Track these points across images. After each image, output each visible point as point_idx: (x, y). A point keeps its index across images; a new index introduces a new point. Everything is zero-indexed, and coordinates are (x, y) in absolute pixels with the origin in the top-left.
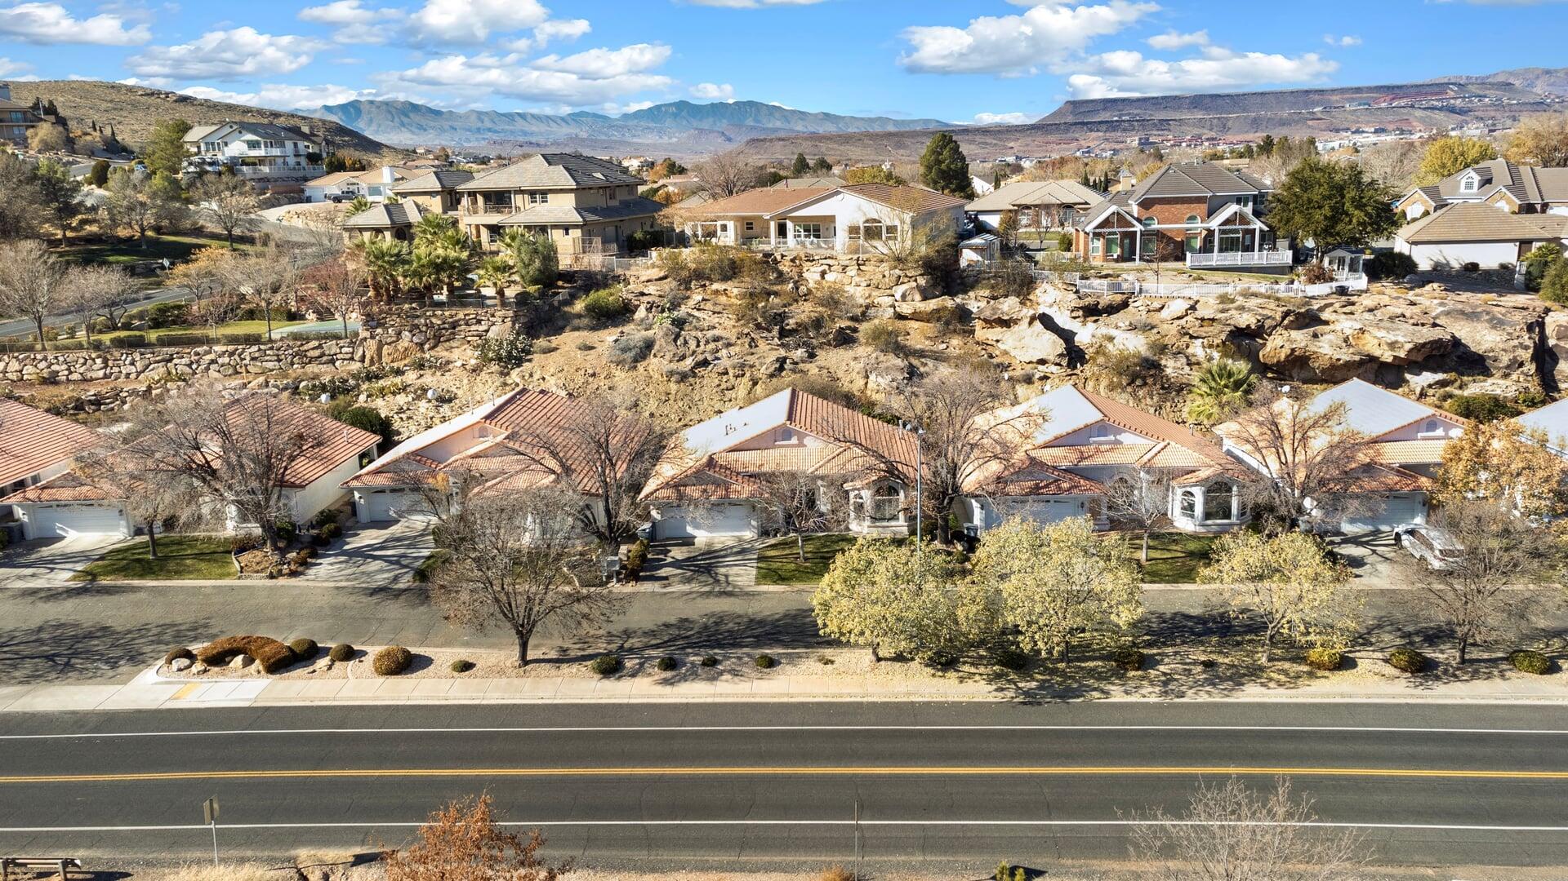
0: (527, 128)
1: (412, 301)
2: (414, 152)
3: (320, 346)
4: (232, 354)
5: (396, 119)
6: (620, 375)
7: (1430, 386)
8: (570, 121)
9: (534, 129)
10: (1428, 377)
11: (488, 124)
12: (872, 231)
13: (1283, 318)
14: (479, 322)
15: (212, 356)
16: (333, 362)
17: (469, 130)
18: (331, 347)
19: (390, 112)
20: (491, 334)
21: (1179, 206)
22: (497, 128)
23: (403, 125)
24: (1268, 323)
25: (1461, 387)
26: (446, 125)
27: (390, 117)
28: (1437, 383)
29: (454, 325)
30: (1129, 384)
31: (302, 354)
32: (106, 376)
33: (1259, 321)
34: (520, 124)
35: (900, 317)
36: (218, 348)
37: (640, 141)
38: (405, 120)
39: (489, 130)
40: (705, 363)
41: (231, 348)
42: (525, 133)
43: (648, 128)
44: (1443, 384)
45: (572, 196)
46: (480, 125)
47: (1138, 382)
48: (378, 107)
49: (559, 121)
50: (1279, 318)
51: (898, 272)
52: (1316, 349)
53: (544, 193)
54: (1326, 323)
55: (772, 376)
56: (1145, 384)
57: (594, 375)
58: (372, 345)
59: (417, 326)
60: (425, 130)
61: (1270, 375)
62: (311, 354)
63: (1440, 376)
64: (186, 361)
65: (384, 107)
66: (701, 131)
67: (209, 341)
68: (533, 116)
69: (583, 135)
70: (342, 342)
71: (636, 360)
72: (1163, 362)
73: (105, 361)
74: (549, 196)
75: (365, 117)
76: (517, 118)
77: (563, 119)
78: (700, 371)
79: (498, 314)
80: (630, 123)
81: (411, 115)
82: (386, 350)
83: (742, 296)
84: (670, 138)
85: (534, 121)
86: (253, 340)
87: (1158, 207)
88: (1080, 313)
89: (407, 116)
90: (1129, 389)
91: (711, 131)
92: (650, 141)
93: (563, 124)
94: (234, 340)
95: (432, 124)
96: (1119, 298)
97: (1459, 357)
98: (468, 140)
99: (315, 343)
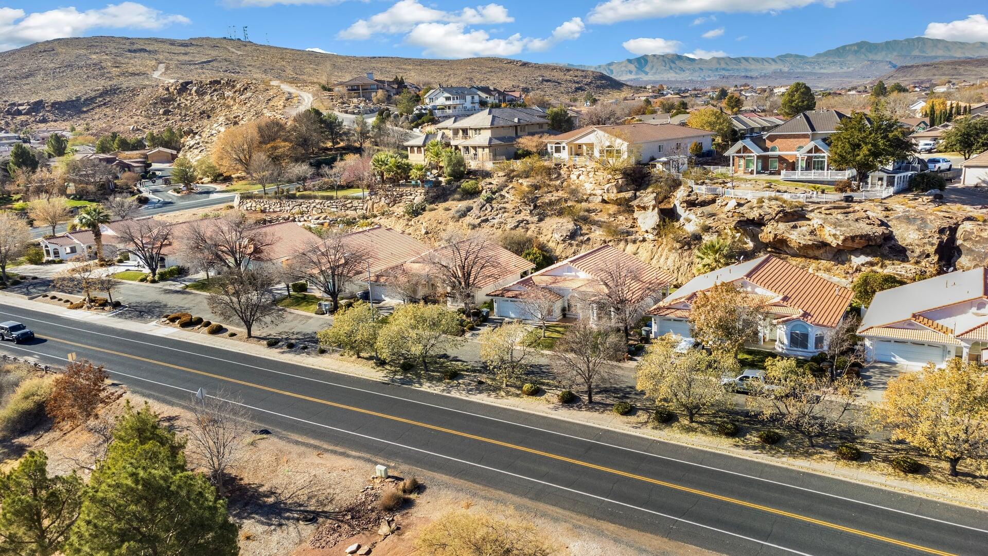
0: (749, 67)
1: (391, 183)
2: (645, 88)
3: (351, 203)
4: (321, 204)
5: (668, 65)
6: (451, 223)
7: (863, 265)
8: (777, 61)
9: (753, 67)
10: (863, 259)
11: (723, 66)
12: (609, 151)
13: (777, 215)
14: (411, 194)
15: (314, 204)
16: (355, 210)
17: (711, 70)
18: (355, 203)
19: (664, 61)
20: (415, 201)
21: (792, 140)
22: (729, 68)
23: (671, 68)
24: (766, 217)
25: (882, 267)
26: (697, 67)
27: (664, 64)
28: (867, 263)
29: (402, 196)
30: (680, 248)
31: (345, 206)
32: (280, 211)
33: (760, 215)
34: (744, 65)
35: (604, 201)
36: (317, 201)
37: (825, 71)
38: (673, 65)
39: (723, 69)
40: (487, 220)
41: (321, 201)
42: (746, 70)
43: (834, 62)
44: (872, 264)
45: (489, 131)
46: (718, 66)
47: (686, 247)
48: (658, 58)
49: (771, 61)
50: (774, 215)
51: (610, 176)
52: (788, 236)
53: (480, 129)
54: (809, 220)
55: (512, 229)
56: (690, 248)
57: (440, 223)
58: (370, 202)
59: (387, 195)
60: (684, 71)
61: (769, 249)
62: (348, 206)
63: (869, 259)
64: (305, 206)
65: (661, 58)
66: (873, 61)
67: (315, 197)
68: (753, 59)
69: (786, 69)
70: (360, 201)
71: (460, 217)
72: (703, 237)
73: (281, 204)
74: (482, 131)
75: (650, 65)
76: (743, 61)
77: (773, 60)
78: (483, 225)
79: (419, 191)
80: (821, 60)
81: (677, 62)
82: (375, 205)
83: (528, 186)
84: (848, 68)
85: (753, 62)
86: (331, 198)
87: (778, 140)
88: (685, 205)
89: (674, 62)
90: (680, 251)
91: (881, 62)
92: (833, 71)
93: (773, 63)
94: (323, 197)
95: (689, 67)
96: (711, 197)
97: (890, 247)
98: (709, 76)
99: (350, 201)
